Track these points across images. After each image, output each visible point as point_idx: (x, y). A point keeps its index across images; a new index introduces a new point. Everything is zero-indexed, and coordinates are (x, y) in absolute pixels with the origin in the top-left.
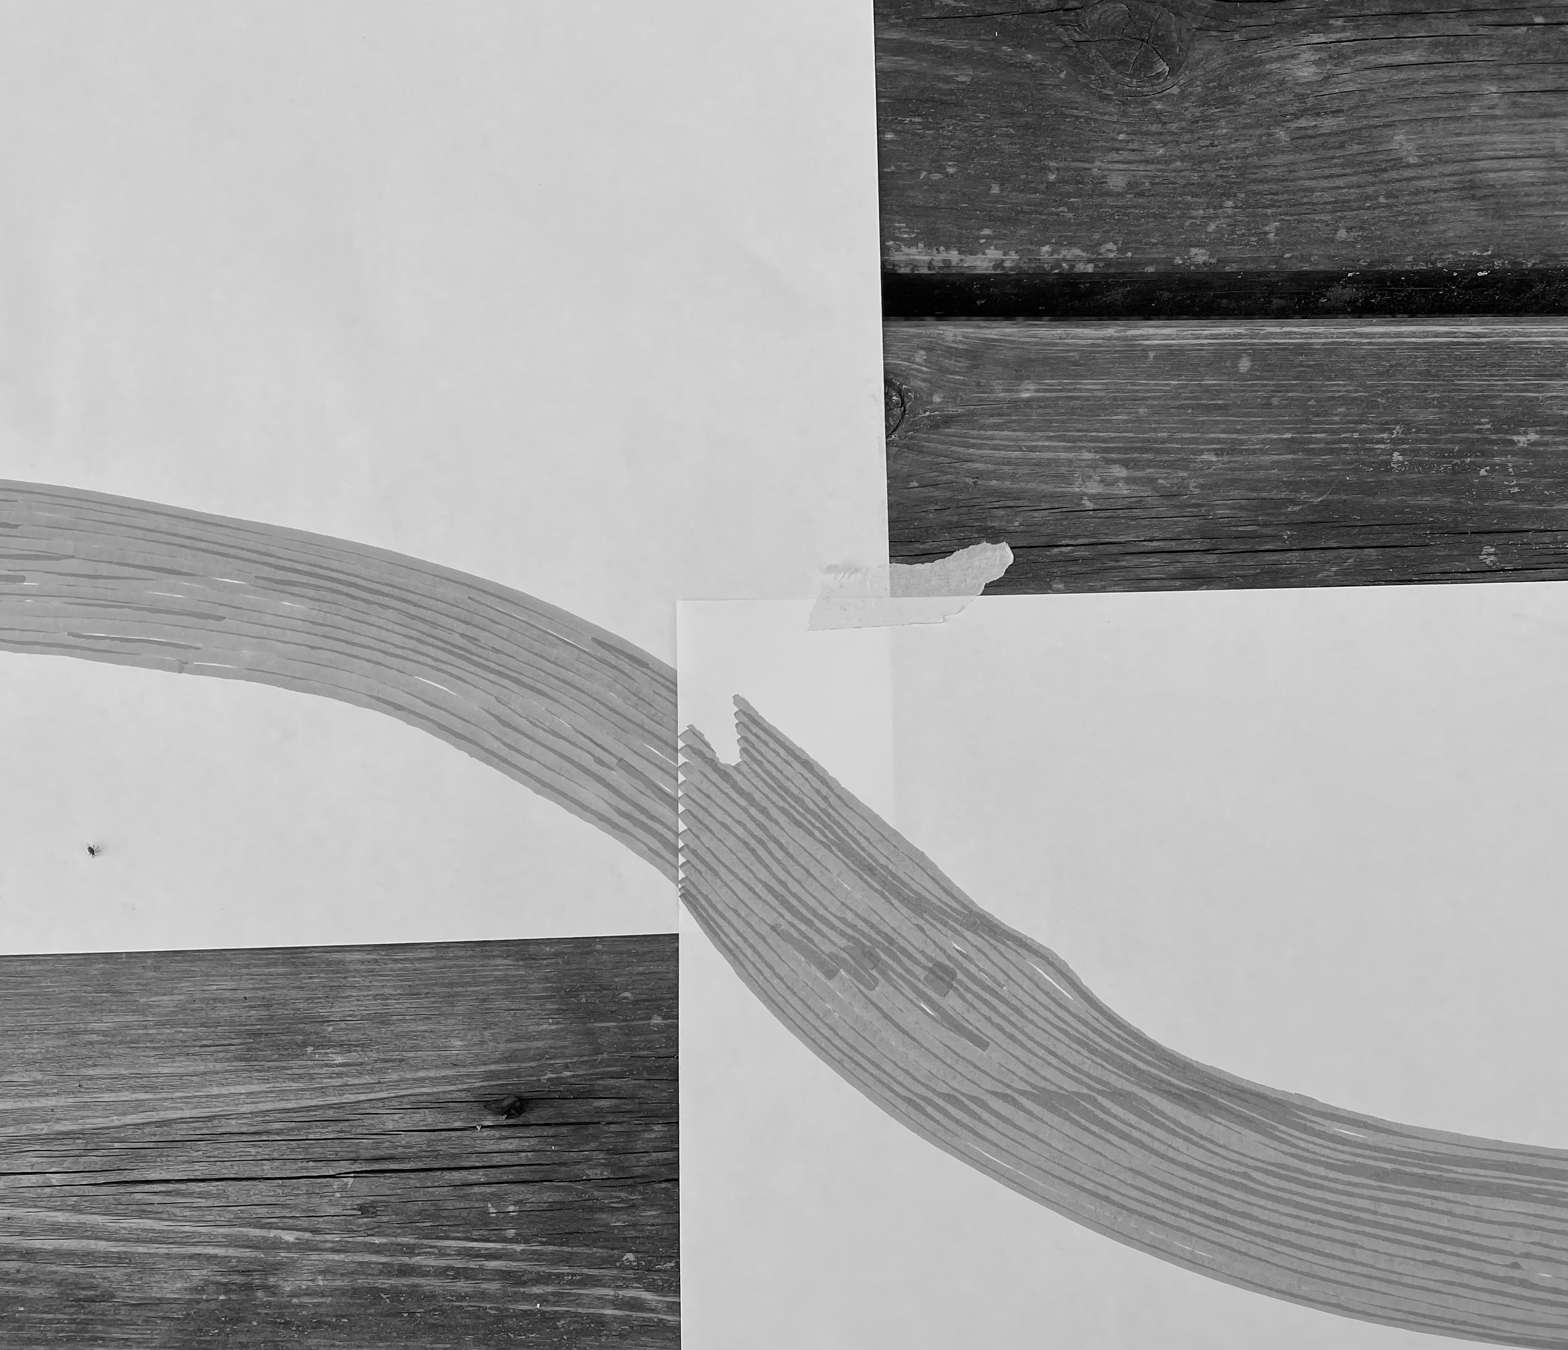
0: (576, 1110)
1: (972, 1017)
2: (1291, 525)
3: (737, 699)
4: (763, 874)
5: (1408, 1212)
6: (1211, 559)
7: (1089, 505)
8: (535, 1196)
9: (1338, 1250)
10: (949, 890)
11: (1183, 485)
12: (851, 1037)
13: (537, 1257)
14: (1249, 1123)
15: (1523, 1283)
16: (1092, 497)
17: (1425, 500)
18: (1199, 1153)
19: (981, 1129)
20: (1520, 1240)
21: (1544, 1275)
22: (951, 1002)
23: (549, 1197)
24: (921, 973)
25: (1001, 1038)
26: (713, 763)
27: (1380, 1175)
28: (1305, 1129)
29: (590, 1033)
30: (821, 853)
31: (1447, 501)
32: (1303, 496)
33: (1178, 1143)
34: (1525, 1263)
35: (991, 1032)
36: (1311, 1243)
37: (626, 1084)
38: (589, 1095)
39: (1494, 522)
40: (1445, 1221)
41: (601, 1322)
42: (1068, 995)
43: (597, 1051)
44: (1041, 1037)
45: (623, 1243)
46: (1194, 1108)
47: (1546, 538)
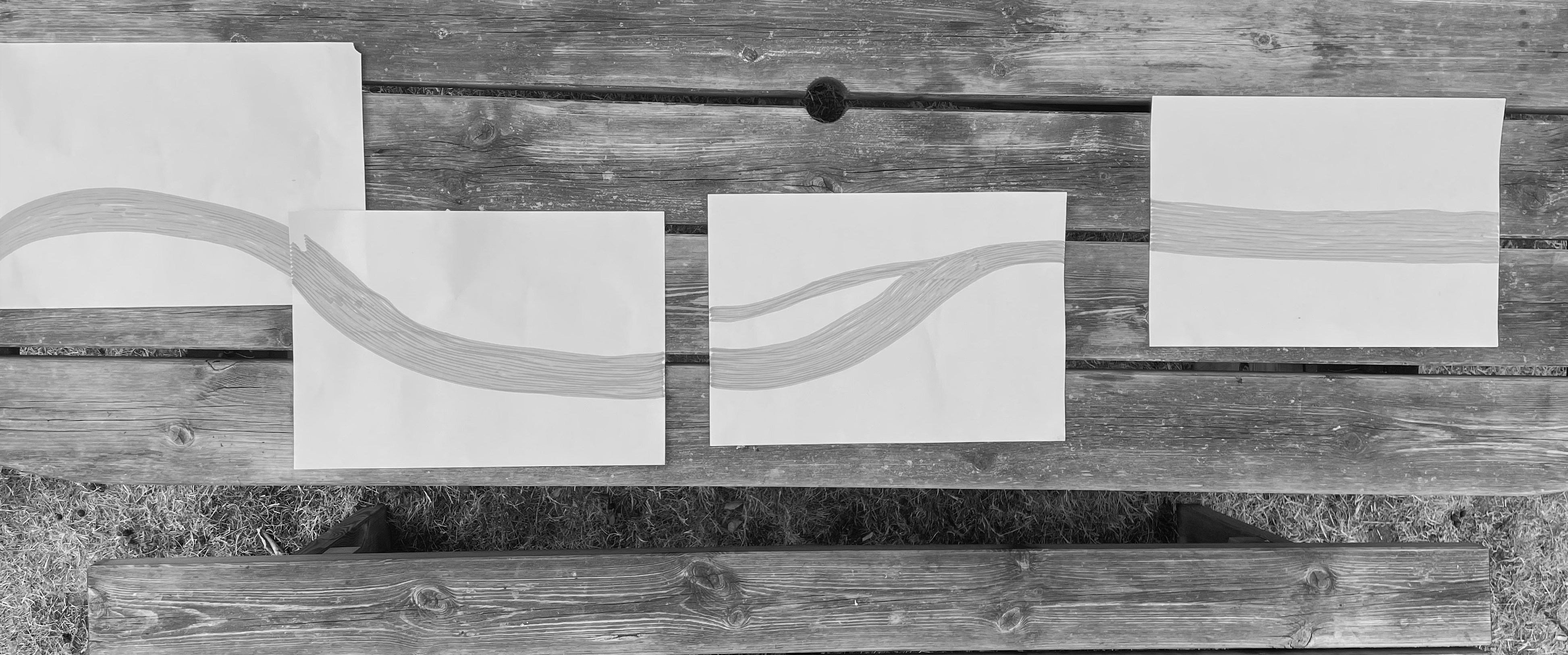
0: (395, 153)
1: (366, 313)
2: (573, 15)
3: (305, 236)
4: (313, 278)
5: (472, 360)
6: (554, 23)
7: (523, 8)
8: (385, 173)
9: (455, 368)
10: (361, 283)
11: (547, 4)
12: (336, 318)
13: (386, 187)
14: (434, 339)
15: (499, 376)
16: (524, 6)
17: (606, 11)
18: (422, 346)
19: (368, 339)
20: (498, 366)
21: (504, 374)
22: (362, 310)
23: (389, 173)
24: (354, 303)
25: (373, 318)
26: (299, 251)
27: (465, 351)
28: (447, 341)
29: (398, 134)
30: (328, 273)
31: (611, 11)
32: (576, 8)
33: (416, 343)
34: (500, 372)
35: (370, 316)
36: (448, 367)
37: (408, 147)
38: (399, 149)
39: (623, 17)
40: (481, 362)
41: (402, 202)
42: (390, 308)
43: (400, 138)
44: (384, 318)
45: (408, 184)
46: (421, 336)
47: (635, 21)
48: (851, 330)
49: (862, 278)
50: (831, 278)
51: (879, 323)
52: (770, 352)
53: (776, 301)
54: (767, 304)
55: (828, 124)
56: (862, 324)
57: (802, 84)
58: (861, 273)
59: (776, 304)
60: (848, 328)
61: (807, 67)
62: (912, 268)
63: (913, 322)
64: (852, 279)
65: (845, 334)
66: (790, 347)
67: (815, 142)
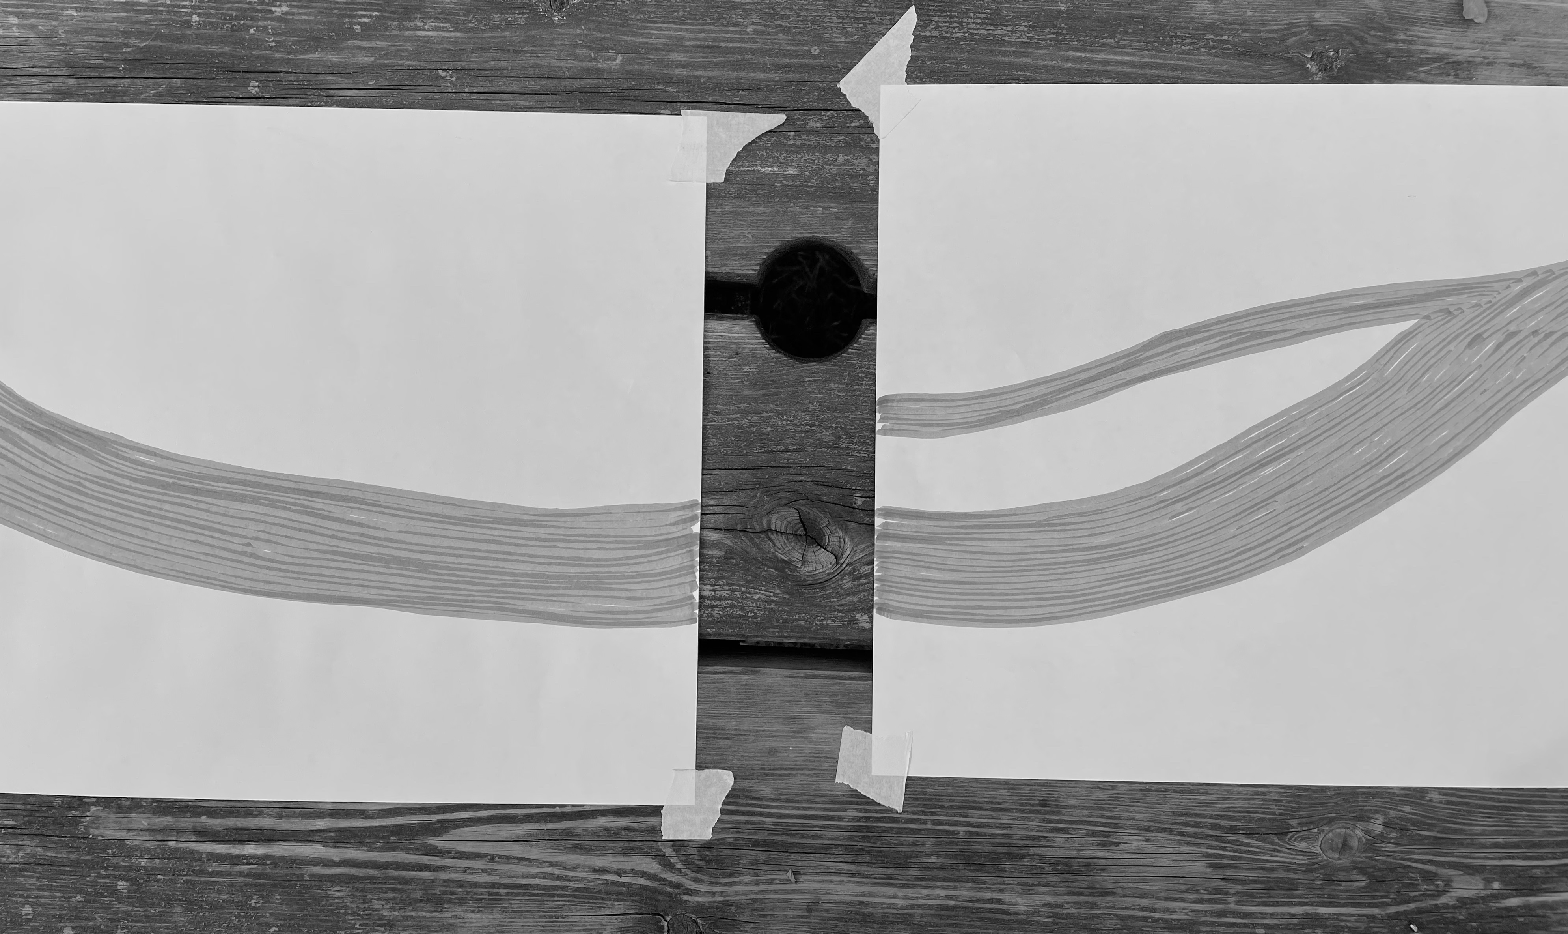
2: (125, 60)
5: (182, 510)
6: (72, 81)
11: (54, 31)
15: (253, 555)
18: (51, 469)
20: (253, 529)
21: (266, 551)
31: (227, 49)
32: (133, 41)
34: (255, 543)
39: (259, 66)
40: (205, 516)
47: (292, 77)
48: (1269, 470)
49: (1308, 325)
50: (1219, 321)
51: (1351, 450)
52: (1039, 524)
53: (1059, 384)
54: (1037, 391)
55: (814, 366)
56: (1301, 451)
57: (745, 255)
58: (1301, 310)
59: (1062, 391)
60: (1262, 464)
61: (761, 209)
62: (1450, 300)
63: (1449, 450)
64: (1277, 326)
65: (1252, 481)
66: (1096, 512)
67: (779, 413)
